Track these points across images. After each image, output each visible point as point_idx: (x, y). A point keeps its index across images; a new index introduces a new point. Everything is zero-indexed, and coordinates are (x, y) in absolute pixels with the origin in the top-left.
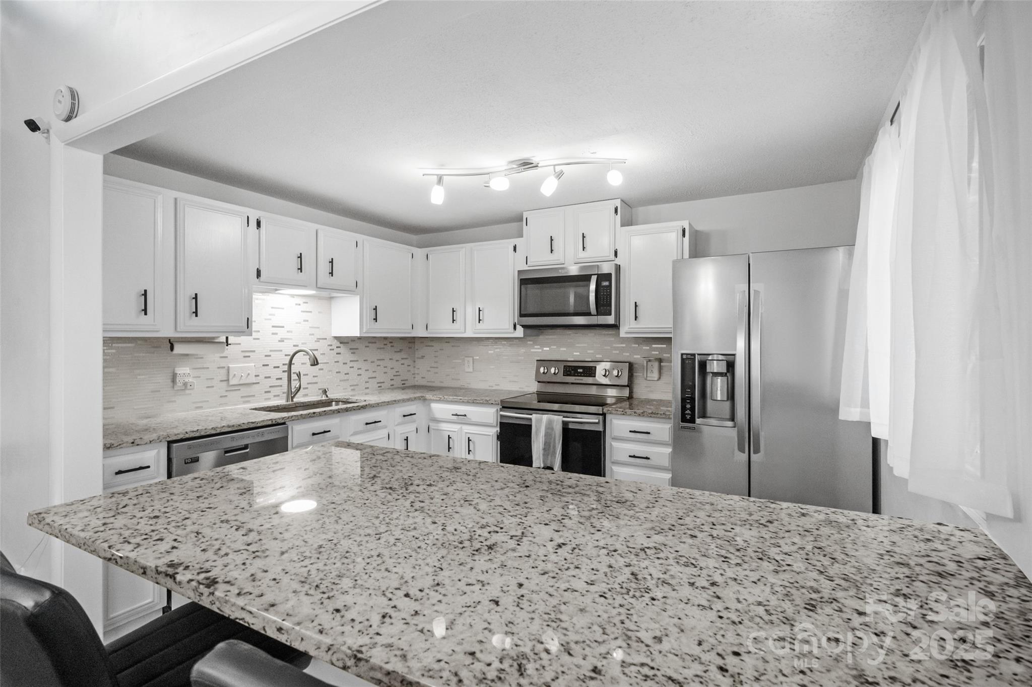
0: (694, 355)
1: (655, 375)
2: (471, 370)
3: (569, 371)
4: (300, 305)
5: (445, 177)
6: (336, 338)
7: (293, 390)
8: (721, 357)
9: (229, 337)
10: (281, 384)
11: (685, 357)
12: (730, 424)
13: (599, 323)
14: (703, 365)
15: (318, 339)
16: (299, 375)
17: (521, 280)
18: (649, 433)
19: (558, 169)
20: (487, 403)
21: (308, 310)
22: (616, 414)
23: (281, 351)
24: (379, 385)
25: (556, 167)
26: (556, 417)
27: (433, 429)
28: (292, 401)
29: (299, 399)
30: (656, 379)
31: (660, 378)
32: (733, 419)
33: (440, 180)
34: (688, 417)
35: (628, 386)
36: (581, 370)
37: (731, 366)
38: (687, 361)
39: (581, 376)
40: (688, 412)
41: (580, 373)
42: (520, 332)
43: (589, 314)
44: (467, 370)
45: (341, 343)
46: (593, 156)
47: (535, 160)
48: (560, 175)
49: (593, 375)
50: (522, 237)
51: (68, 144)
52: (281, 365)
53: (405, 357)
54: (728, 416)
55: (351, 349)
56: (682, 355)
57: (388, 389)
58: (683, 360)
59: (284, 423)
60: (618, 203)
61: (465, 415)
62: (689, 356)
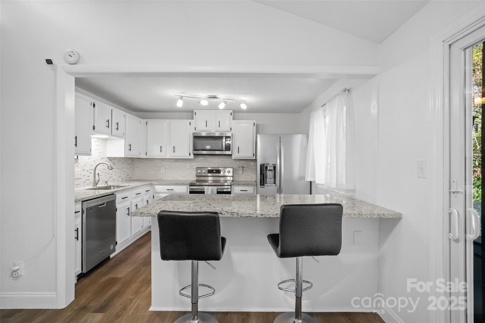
0: (264, 164)
1: (241, 172)
2: (164, 172)
3: (210, 171)
4: (96, 142)
5: (183, 97)
6: (108, 158)
7: (96, 181)
8: (272, 165)
9: (79, 156)
10: (89, 179)
11: (261, 165)
12: (275, 185)
13: (226, 154)
14: (267, 167)
15: (102, 158)
16: (98, 174)
17: (194, 136)
18: (247, 191)
19: (225, 100)
20: (183, 184)
21: (98, 145)
22: (236, 185)
23: (89, 163)
24: (122, 179)
25: (224, 100)
26: (214, 187)
27: (157, 197)
28: (96, 186)
29: (99, 185)
30: (241, 174)
31: (242, 173)
32: (275, 183)
33: (181, 98)
34: (262, 184)
35: (232, 176)
36: (215, 171)
37: (275, 168)
38: (262, 166)
39: (215, 173)
40: (262, 182)
41: (214, 172)
42: (192, 157)
43: (222, 150)
44: (162, 172)
45: (110, 160)
46: (238, 98)
47: (218, 97)
48: (226, 102)
49: (220, 173)
50: (193, 119)
51: (67, 73)
52: (89, 170)
53: (130, 167)
54: (273, 183)
55: (113, 163)
56: (260, 164)
57: (125, 181)
58: (261, 166)
59: (113, 194)
60: (232, 111)
61: (173, 190)
62: (263, 165)
